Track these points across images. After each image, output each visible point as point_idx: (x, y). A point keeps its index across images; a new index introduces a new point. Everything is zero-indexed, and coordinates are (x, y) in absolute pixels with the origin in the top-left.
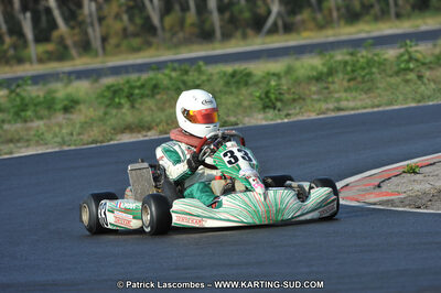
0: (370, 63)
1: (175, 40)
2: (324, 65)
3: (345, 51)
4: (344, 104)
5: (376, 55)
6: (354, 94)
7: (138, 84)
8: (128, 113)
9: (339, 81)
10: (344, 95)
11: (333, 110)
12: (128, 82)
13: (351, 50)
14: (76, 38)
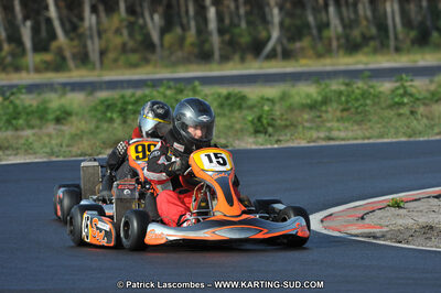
0: (364, 95)
1: (173, 58)
2: (319, 93)
3: (341, 80)
4: (335, 134)
5: (372, 87)
6: (346, 124)
7: (133, 100)
8: (120, 128)
9: (332, 110)
10: (336, 124)
11: (324, 139)
12: (123, 97)
13: (347, 81)
14: (75, 50)
